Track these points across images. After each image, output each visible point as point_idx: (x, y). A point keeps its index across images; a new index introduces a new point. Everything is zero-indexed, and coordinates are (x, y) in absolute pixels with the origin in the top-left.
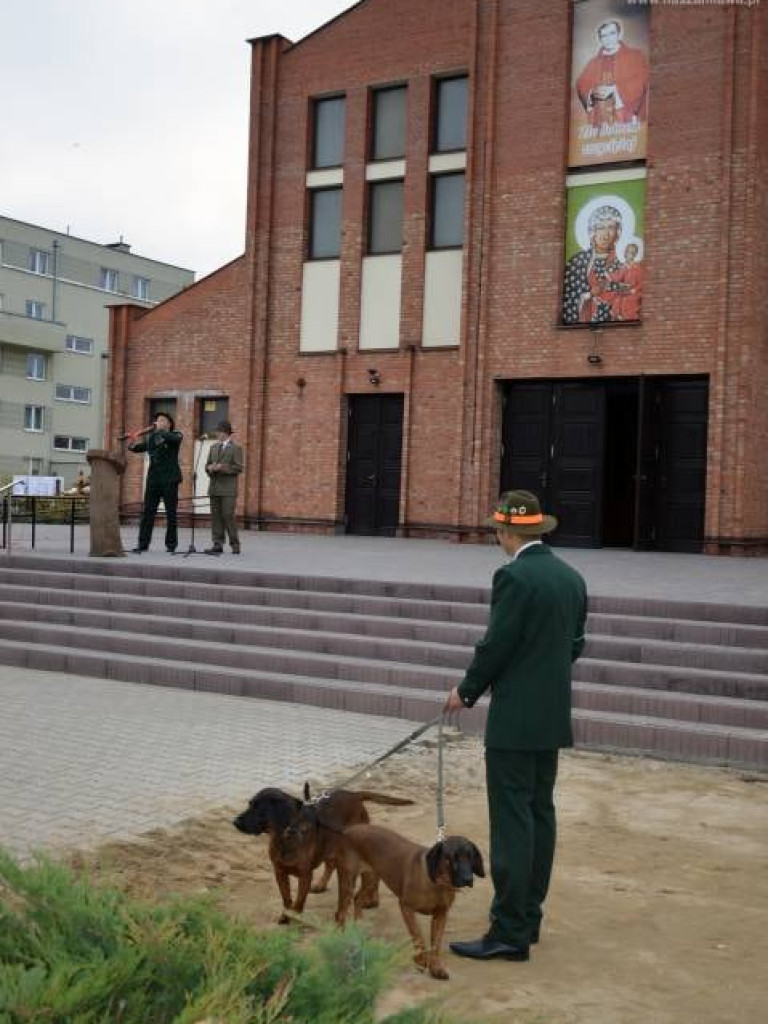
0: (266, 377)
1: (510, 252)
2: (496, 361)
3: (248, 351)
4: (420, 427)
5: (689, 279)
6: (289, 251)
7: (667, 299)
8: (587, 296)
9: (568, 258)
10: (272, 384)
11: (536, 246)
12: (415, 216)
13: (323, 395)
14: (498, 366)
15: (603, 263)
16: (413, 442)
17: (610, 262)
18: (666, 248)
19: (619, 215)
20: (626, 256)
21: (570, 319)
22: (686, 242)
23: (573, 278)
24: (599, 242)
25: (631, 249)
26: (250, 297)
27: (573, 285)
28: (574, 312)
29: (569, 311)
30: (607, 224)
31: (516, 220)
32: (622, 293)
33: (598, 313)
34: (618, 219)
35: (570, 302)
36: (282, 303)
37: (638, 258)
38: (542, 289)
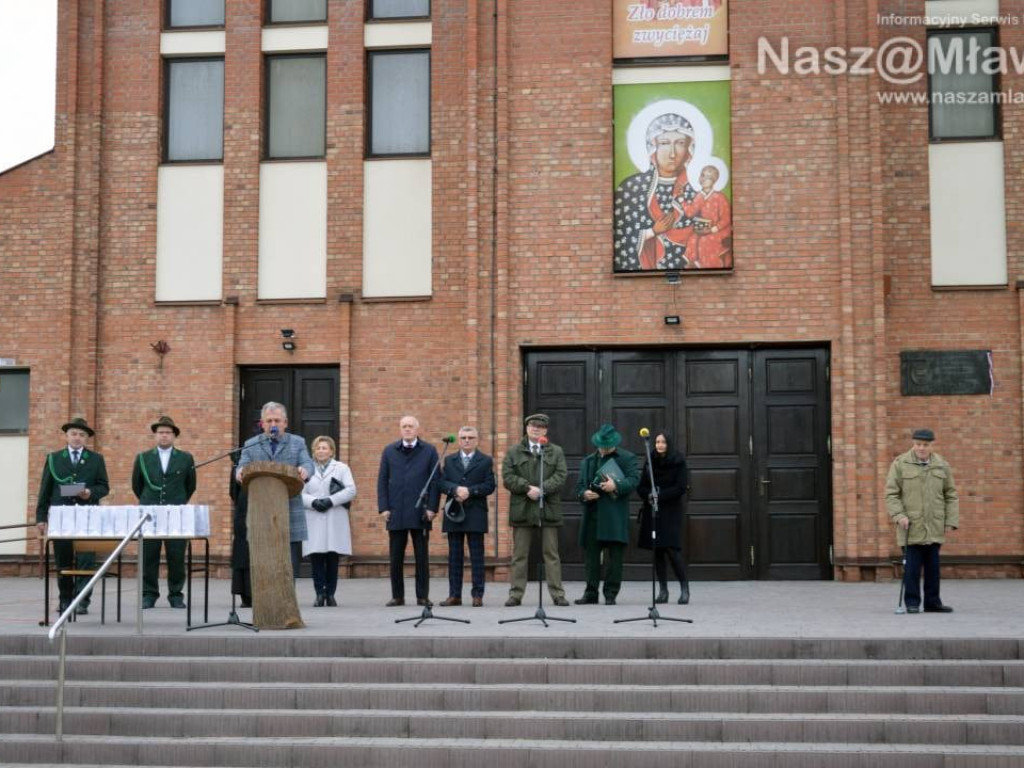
0: (99, 338)
1: (537, 168)
2: (524, 320)
3: (66, 298)
4: (366, 414)
5: (797, 216)
6: (131, 148)
7: (769, 242)
8: (649, 233)
9: (619, 180)
10: (109, 350)
11: (576, 162)
12: (346, 107)
13: (198, 367)
14: (526, 327)
15: (670, 189)
16: (356, 436)
17: (680, 188)
18: (763, 174)
19: (690, 126)
20: (701, 183)
21: (625, 264)
22: (790, 168)
23: (627, 208)
24: (662, 161)
25: (707, 173)
26: (68, 216)
27: (628, 217)
28: (629, 254)
29: (624, 253)
30: (673, 137)
31: (543, 126)
32: (700, 232)
33: (666, 257)
34: (688, 132)
35: (624, 241)
36: (124, 227)
37: (721, 184)
38: (588, 221)
